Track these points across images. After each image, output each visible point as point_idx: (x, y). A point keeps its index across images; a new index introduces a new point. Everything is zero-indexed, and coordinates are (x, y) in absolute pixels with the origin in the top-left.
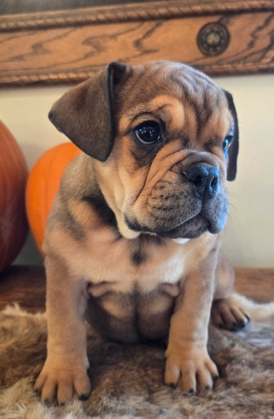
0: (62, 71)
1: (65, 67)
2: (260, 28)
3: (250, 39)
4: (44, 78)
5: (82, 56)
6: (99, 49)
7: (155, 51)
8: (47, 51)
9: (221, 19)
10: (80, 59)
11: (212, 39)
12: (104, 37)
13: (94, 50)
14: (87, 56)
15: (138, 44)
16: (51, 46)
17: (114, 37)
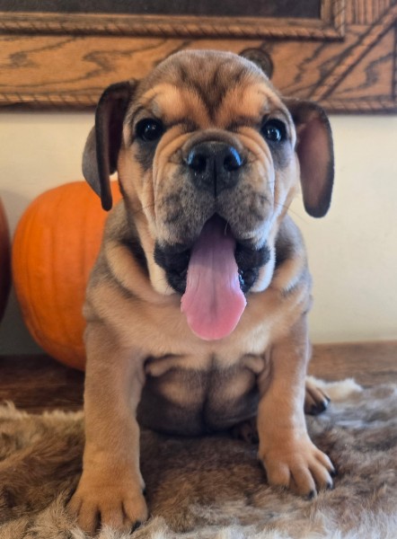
0: (54, 92)
1: (58, 87)
2: (308, 60)
3: (296, 71)
4: (26, 99)
5: (82, 74)
6: (107, 68)
8: (31, 64)
9: (263, 45)
10: (80, 79)
12: (115, 52)
13: (100, 68)
16: (37, 57)
17: (128, 53)
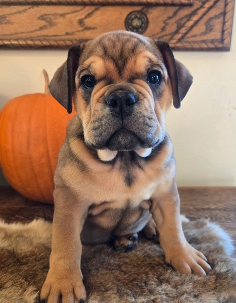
0: (21, 39)
1: (24, 36)
2: (170, 18)
3: (163, 25)
4: (6, 42)
5: (38, 28)
6: (51, 24)
7: (94, 28)
8: (9, 23)
9: (143, 9)
10: (36, 30)
11: (136, 23)
12: (55, 15)
13: (47, 24)
14: (41, 28)
15: (81, 22)
16: (12, 19)
17: (63, 15)
